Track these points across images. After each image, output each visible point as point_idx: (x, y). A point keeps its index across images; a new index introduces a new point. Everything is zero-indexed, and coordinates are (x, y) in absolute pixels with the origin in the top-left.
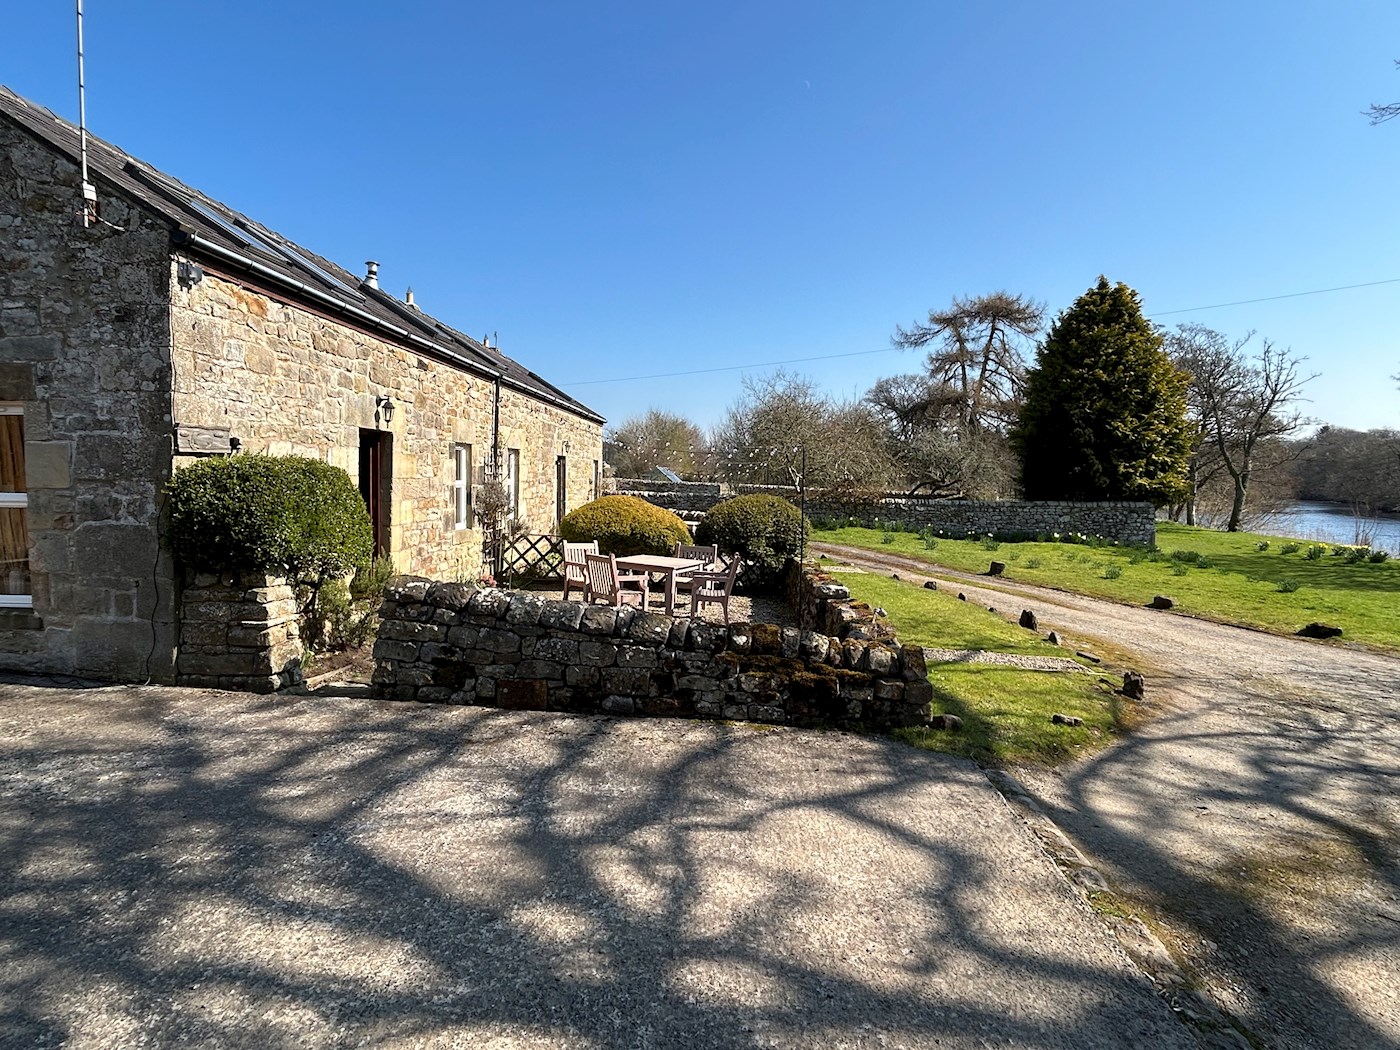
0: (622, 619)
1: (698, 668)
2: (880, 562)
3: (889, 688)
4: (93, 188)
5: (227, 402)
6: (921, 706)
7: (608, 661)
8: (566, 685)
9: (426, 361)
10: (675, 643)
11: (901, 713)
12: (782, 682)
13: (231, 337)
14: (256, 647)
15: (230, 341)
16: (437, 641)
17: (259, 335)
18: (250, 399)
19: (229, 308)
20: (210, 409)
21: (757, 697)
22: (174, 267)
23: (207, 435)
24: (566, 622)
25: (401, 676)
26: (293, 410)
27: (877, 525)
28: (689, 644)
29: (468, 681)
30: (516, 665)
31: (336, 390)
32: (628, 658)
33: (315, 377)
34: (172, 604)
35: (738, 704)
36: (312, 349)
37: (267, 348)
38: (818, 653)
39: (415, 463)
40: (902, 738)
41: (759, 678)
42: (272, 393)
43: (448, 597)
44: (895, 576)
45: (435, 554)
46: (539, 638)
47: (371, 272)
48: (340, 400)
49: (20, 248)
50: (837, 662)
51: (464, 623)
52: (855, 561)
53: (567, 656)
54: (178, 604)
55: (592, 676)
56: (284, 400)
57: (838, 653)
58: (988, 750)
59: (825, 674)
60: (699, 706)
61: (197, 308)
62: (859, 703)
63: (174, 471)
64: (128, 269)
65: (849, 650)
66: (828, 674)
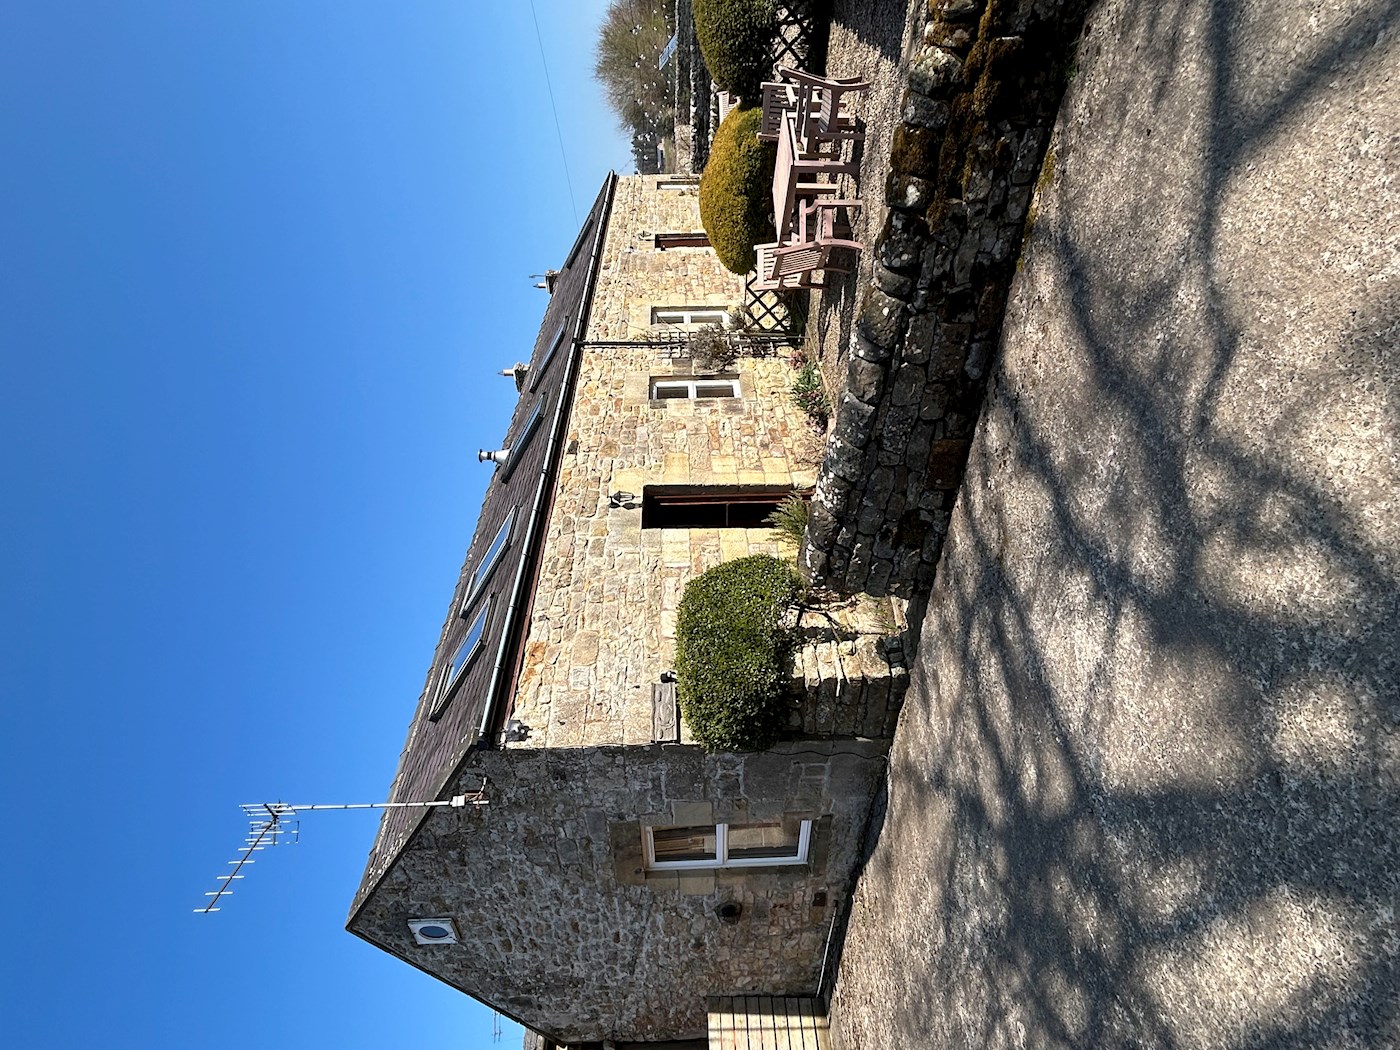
0: (866, 354)
1: (944, 258)
4: (455, 798)
5: (628, 685)
7: (920, 374)
8: (942, 419)
9: (568, 443)
10: (906, 290)
12: (984, 133)
13: (568, 683)
14: (862, 687)
15: (571, 684)
16: (872, 544)
17: (563, 650)
18: (623, 660)
19: (541, 684)
20: (636, 705)
21: (1001, 172)
22: (511, 745)
23: (660, 709)
24: (865, 421)
25: (907, 576)
26: (630, 610)
28: (911, 271)
29: (922, 518)
30: (909, 471)
31: (607, 559)
32: (919, 351)
33: (596, 584)
34: (816, 743)
35: (1005, 201)
36: (570, 588)
37: (574, 640)
38: (947, 69)
39: (673, 455)
41: (973, 170)
42: (616, 635)
43: (825, 533)
45: (766, 424)
46: (880, 447)
47: (489, 458)
48: (616, 554)
49: (515, 830)
50: (966, 36)
51: (855, 519)
53: (907, 419)
54: (817, 737)
55: (936, 391)
56: (621, 621)
57: (952, 32)
59: (984, 61)
60: (998, 257)
61: (545, 720)
63: (695, 742)
64: (519, 774)
65: (948, 13)
66: (984, 55)
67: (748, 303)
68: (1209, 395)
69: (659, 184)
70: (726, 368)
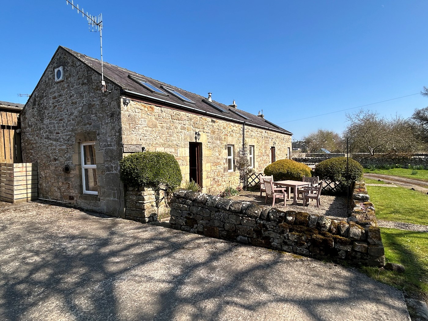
0: (244, 207)
1: (272, 228)
2: (407, 182)
3: (359, 247)
4: (104, 82)
5: (141, 137)
6: (378, 257)
7: (238, 223)
8: (225, 230)
9: (215, 120)
10: (263, 217)
11: (366, 259)
12: (307, 238)
13: (142, 118)
14: (142, 209)
15: (141, 119)
16: (187, 211)
17: (152, 117)
18: (149, 136)
19: (141, 110)
20: (135, 139)
21: (296, 243)
22: (122, 100)
23: (133, 147)
24: (224, 207)
25: (177, 221)
26: (164, 138)
27: (409, 167)
28: (268, 219)
29: (195, 225)
30: (209, 221)
31: (180, 131)
32: (245, 222)
33: (172, 127)
34: (123, 195)
35: (288, 245)
36: (171, 119)
37: (155, 120)
38: (325, 226)
39: (211, 151)
40: (366, 272)
41: (297, 235)
42: (157, 133)
43: (190, 196)
44: (413, 189)
45: (220, 180)
46: (216, 212)
47: (209, 96)
48: (181, 134)
49: (94, 101)
50: (334, 232)
51: (194, 205)
52: (395, 182)
53: (225, 219)
54: (125, 195)
55: (233, 227)
56: (161, 135)
57: (335, 228)
58: (417, 287)
59: (327, 237)
60: (272, 244)
61: (130, 111)
62: (344, 252)
63: (123, 157)
64: (112, 102)
65: (340, 226)
66: (329, 237)
67: (256, 174)
68: (236, 304)
69: (289, 148)
70: (237, 168)
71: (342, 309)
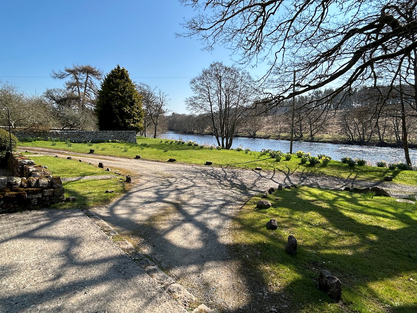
2: (51, 152)
3: (47, 192)
6: (61, 196)
11: (53, 199)
27: (49, 140)
38: (16, 184)
40: (54, 207)
44: (56, 156)
50: (25, 186)
52: (41, 152)
57: (26, 183)
58: (85, 205)
59: (20, 191)
62: (36, 199)
65: (30, 181)
66: (22, 191)
71: (50, 228)
